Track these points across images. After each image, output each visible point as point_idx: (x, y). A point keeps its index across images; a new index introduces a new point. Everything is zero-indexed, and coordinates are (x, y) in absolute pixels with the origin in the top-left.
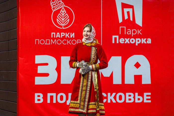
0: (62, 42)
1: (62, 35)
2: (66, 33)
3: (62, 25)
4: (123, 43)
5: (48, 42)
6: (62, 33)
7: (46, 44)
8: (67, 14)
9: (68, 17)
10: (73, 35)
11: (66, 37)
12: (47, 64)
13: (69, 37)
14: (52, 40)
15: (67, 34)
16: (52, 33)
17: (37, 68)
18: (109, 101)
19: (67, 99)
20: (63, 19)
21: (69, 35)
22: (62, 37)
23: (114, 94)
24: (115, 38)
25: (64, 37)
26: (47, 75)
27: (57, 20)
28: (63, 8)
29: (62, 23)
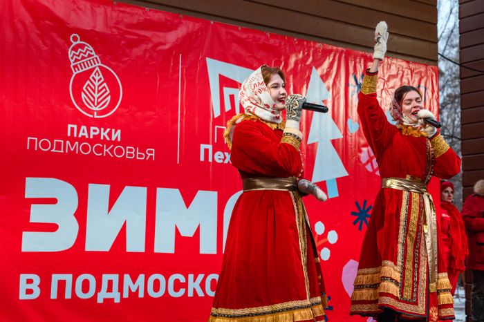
0: (92, 149)
1: (92, 133)
2: (102, 129)
3: (94, 108)
4: (221, 161)
5: (58, 147)
6: (92, 128)
7: (53, 150)
8: (105, 84)
9: (108, 92)
10: (117, 135)
11: (102, 138)
12: (53, 201)
13: (108, 139)
14: (68, 142)
15: (104, 131)
16: (70, 126)
17: (29, 209)
18: (190, 294)
19: (98, 288)
20: (96, 96)
21: (110, 134)
22: (91, 137)
23: (201, 277)
24: (206, 151)
25: (97, 138)
26: (52, 228)
27: (83, 95)
28: (97, 68)
29: (93, 103)
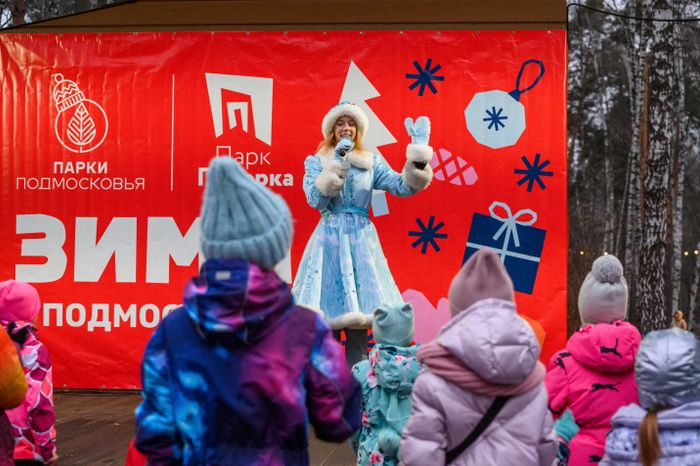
0: (78, 184)
1: (78, 168)
2: (88, 163)
3: (79, 143)
5: (46, 185)
6: (78, 163)
7: (41, 188)
8: (90, 119)
9: (94, 125)
10: (103, 167)
11: (88, 172)
12: (42, 235)
13: (94, 172)
14: (54, 179)
15: (91, 165)
16: (56, 164)
17: (21, 243)
19: (89, 317)
20: (81, 131)
21: (96, 168)
22: (77, 172)
25: (83, 173)
26: (42, 260)
27: (69, 132)
28: (82, 104)
29: (79, 138)
